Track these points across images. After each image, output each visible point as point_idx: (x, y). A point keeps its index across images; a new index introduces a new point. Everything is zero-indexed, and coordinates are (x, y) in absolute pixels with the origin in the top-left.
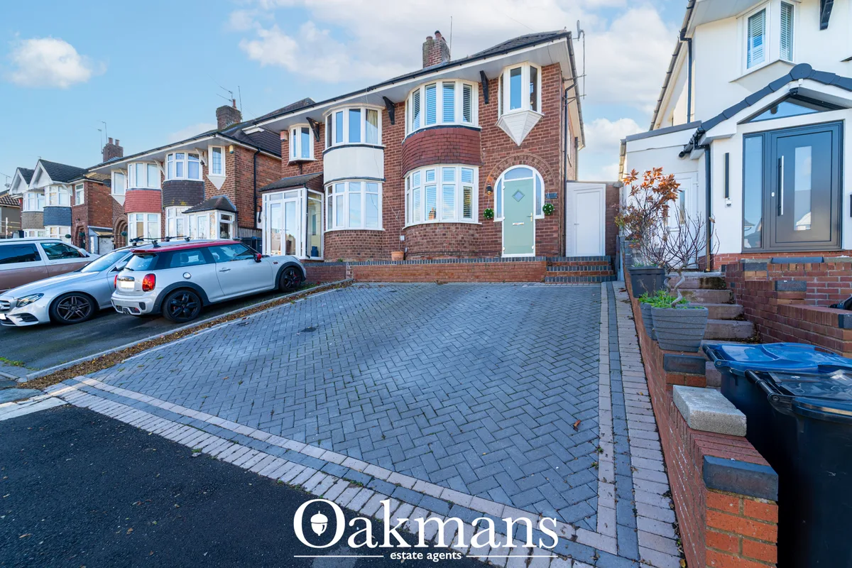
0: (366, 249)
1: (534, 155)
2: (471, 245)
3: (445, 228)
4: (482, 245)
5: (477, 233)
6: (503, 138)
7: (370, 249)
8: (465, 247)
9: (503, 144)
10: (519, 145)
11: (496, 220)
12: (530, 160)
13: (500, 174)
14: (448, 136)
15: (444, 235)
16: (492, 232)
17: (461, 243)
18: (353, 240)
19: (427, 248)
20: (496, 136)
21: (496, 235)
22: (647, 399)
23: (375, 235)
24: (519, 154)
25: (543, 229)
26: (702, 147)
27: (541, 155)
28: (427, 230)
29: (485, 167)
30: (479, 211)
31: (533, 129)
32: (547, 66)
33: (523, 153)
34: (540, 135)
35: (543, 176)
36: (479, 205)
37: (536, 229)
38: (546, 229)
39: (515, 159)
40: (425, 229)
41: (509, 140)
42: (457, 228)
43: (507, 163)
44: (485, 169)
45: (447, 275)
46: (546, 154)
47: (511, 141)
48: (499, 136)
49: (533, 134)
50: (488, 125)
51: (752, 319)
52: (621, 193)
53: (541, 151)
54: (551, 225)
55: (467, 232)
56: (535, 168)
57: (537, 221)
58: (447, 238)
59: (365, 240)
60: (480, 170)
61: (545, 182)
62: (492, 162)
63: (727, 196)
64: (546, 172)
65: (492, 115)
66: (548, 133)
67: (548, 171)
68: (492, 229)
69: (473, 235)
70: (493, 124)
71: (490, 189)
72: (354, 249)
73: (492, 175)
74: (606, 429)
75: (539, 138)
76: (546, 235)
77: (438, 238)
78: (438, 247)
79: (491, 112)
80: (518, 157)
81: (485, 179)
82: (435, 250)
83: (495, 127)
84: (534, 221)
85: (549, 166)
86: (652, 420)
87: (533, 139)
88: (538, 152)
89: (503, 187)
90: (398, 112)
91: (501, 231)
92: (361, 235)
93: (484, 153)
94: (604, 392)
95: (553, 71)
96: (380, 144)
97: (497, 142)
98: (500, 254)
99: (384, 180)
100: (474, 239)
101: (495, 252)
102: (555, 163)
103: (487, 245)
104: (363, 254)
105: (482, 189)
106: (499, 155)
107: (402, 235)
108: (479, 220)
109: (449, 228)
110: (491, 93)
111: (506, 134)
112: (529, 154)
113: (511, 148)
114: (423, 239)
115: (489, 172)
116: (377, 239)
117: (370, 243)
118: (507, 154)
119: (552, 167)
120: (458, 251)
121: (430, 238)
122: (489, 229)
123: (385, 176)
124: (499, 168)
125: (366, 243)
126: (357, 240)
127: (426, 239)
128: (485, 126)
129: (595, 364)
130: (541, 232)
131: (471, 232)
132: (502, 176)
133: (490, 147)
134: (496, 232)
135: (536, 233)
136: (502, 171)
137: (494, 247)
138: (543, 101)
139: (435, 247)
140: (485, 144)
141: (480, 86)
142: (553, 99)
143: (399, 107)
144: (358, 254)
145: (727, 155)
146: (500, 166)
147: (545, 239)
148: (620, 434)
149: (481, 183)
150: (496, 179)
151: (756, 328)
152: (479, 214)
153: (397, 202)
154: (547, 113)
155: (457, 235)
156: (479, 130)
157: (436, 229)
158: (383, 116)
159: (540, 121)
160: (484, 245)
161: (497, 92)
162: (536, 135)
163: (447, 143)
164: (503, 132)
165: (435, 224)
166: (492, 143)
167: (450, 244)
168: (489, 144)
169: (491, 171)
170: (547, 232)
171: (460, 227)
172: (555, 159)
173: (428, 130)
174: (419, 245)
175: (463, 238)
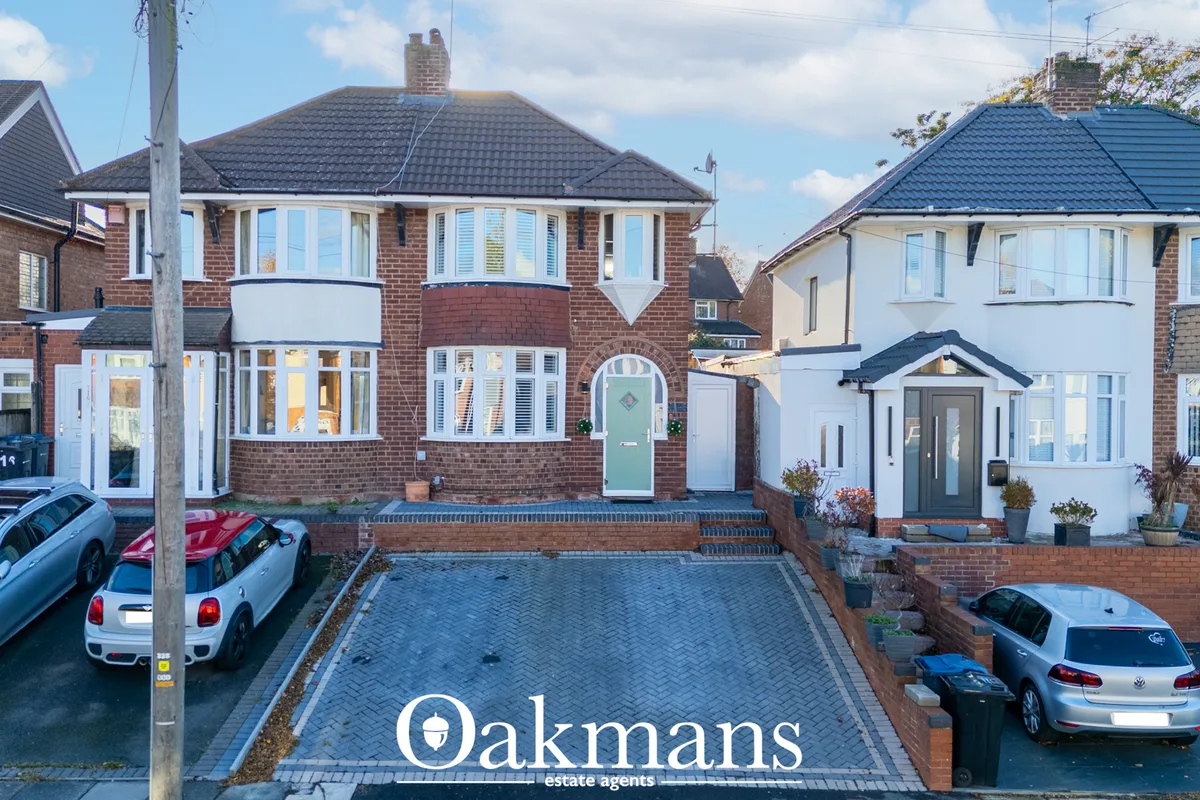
0: (351, 476)
1: (655, 345)
2: (556, 475)
3: (519, 451)
4: (572, 474)
5: (564, 455)
6: (606, 309)
7: (357, 475)
8: (549, 481)
9: (607, 319)
10: (631, 323)
11: (594, 435)
12: (646, 350)
13: (601, 364)
14: (527, 301)
15: (518, 461)
16: (587, 454)
17: (542, 474)
18: (327, 461)
19: (489, 482)
20: (596, 304)
21: (595, 459)
22: (873, 694)
23: (367, 450)
24: (631, 338)
25: (665, 455)
26: (866, 391)
27: (663, 344)
28: (488, 452)
29: (577, 349)
30: (567, 419)
31: (652, 304)
32: (673, 214)
33: (635, 338)
34: (662, 314)
35: (666, 376)
36: (567, 409)
37: (656, 454)
38: (669, 455)
39: (625, 345)
40: (484, 451)
41: (616, 314)
42: (538, 450)
43: (612, 348)
44: (577, 354)
45: (554, 540)
46: (670, 344)
47: (618, 316)
48: (600, 304)
49: (651, 309)
50: (582, 284)
51: (922, 612)
52: (756, 395)
53: (664, 339)
54: (677, 449)
55: (552, 455)
56: (655, 362)
57: (657, 442)
58: (521, 466)
59: (349, 460)
60: (567, 354)
61: (669, 385)
62: (588, 344)
63: (890, 454)
64: (671, 371)
65: (588, 269)
66: (672, 314)
67: (674, 369)
68: (587, 449)
69: (558, 459)
70: (590, 284)
71: (585, 387)
72: (329, 478)
73: (587, 364)
74: (857, 718)
75: (660, 319)
76: (669, 465)
77: (508, 467)
78: (509, 482)
79: (587, 264)
80: (630, 342)
81: (578, 370)
82: (503, 486)
83: (593, 289)
84: (653, 444)
85: (674, 362)
86: (881, 708)
87: (651, 319)
88: (659, 339)
89: (605, 385)
90: (412, 226)
91: (602, 454)
92: (343, 450)
93: (576, 328)
94: (844, 692)
95: (681, 224)
96: (373, 279)
97: (597, 313)
98: (601, 490)
99: (382, 345)
100: (560, 465)
101: (594, 485)
102: (683, 359)
103: (580, 474)
104: (345, 487)
105: (572, 384)
106: (599, 334)
107: (420, 449)
108: (567, 435)
109: (526, 450)
110: (587, 234)
111: (611, 304)
112: (645, 341)
113: (617, 327)
114: (480, 467)
115: (583, 359)
116: (368, 455)
117: (358, 465)
118: (613, 334)
119: (678, 364)
120: (540, 487)
121: (493, 467)
122: (582, 449)
123: (383, 337)
124: (599, 354)
125: (352, 466)
126: (336, 461)
127: (487, 467)
128: (577, 284)
129: (826, 669)
130: (663, 459)
131: (556, 454)
132: (604, 367)
133: (585, 319)
134: (593, 454)
135: (656, 460)
136: (604, 359)
137: (592, 480)
138: (666, 264)
139: (503, 482)
140: (577, 313)
141: (568, 218)
142: (681, 264)
143: (415, 217)
144: (337, 487)
145: (890, 408)
146: (601, 351)
147: (668, 469)
148: (867, 720)
149: (570, 375)
150: (594, 371)
151: (925, 620)
152: (566, 424)
153: (412, 388)
154: (672, 284)
155: (538, 460)
156: (568, 289)
157: (506, 451)
158: (380, 225)
159: (661, 294)
160: (574, 474)
161: (597, 234)
162: (656, 314)
163: (526, 313)
164: (607, 299)
165: (502, 444)
166: (588, 314)
167: (528, 476)
168: (583, 314)
169: (588, 358)
170: (671, 460)
171: (541, 447)
172: (682, 352)
173: (492, 287)
174: (472, 477)
175: (545, 465)
